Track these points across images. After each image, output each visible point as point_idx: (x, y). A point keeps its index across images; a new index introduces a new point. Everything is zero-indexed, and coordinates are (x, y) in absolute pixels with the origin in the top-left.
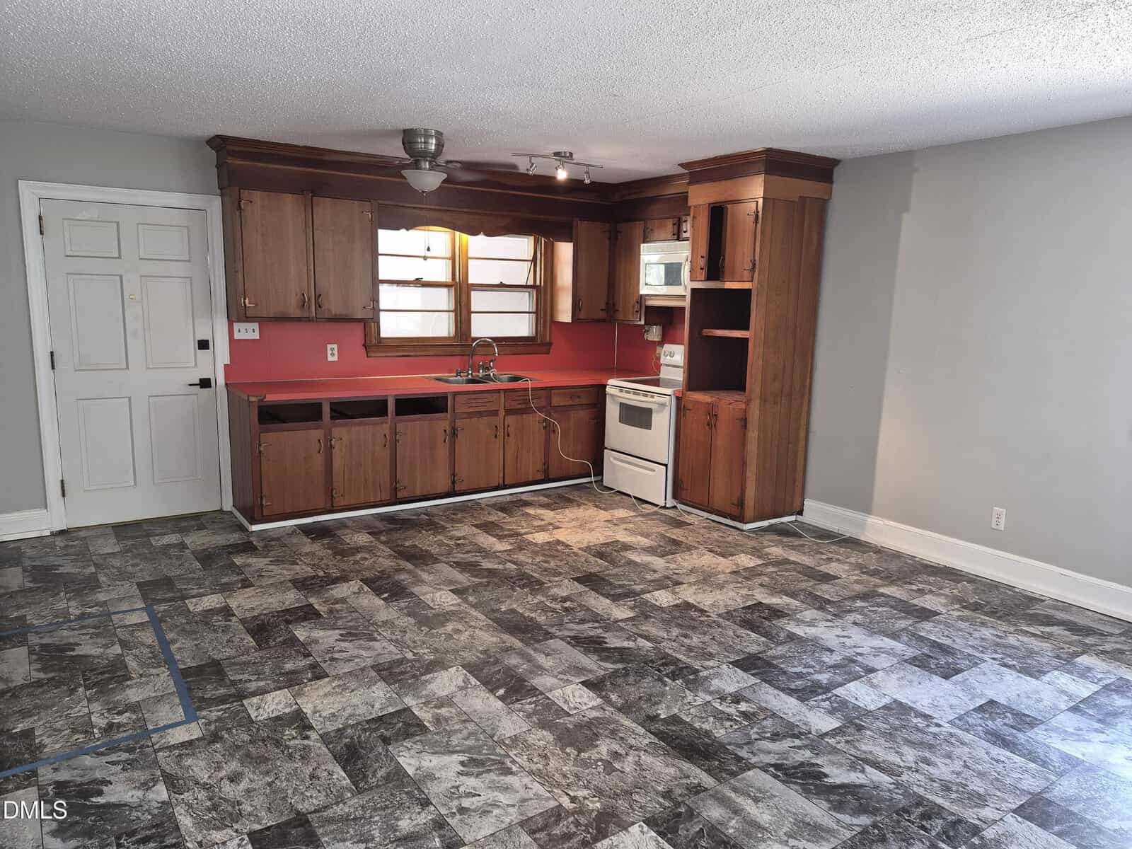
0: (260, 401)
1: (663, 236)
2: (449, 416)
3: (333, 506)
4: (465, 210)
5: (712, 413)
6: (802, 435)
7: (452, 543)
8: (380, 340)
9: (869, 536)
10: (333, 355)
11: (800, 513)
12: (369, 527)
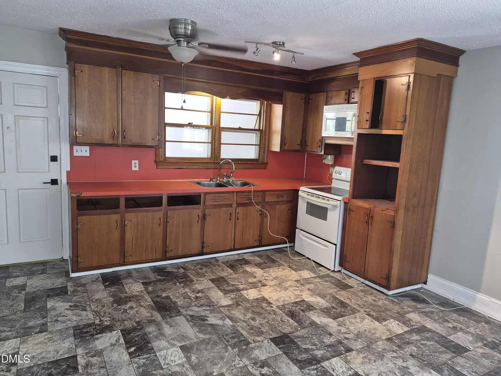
0: (77, 196)
1: (338, 101)
2: (201, 206)
3: (125, 262)
4: (218, 83)
5: (369, 216)
6: (430, 231)
7: (193, 296)
8: (165, 158)
9: (477, 307)
10: (135, 167)
11: (425, 283)
12: (145, 278)
